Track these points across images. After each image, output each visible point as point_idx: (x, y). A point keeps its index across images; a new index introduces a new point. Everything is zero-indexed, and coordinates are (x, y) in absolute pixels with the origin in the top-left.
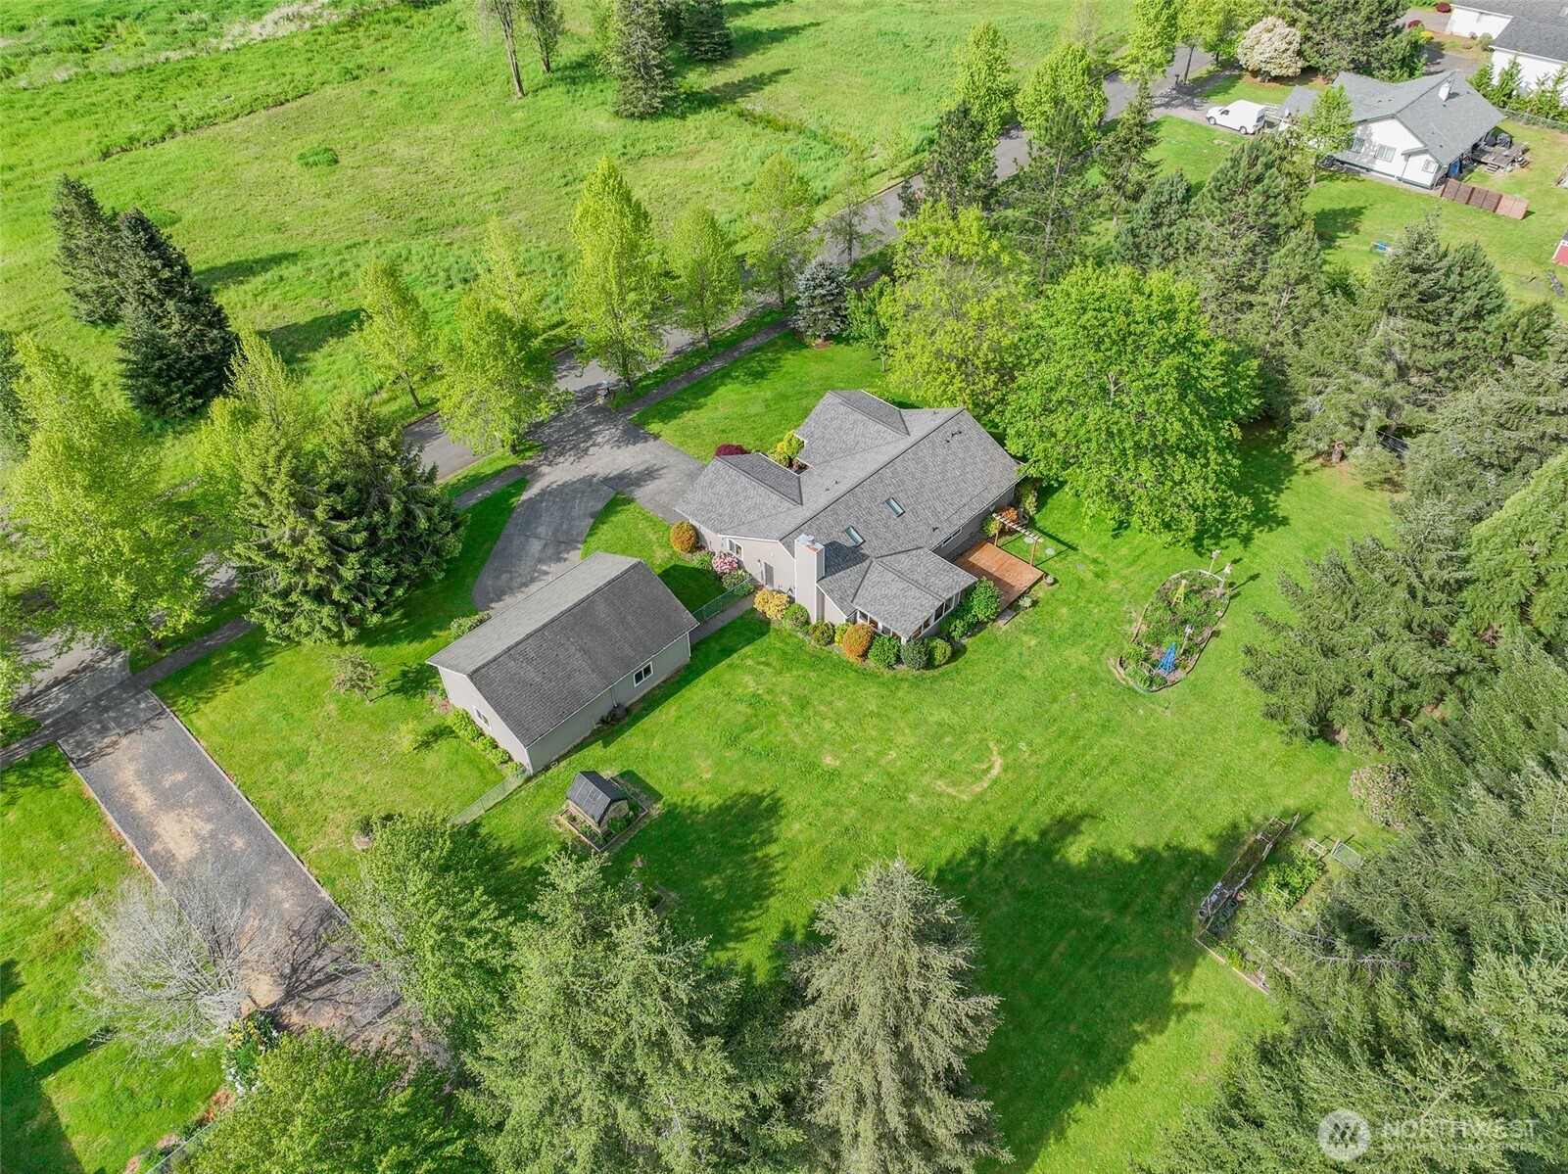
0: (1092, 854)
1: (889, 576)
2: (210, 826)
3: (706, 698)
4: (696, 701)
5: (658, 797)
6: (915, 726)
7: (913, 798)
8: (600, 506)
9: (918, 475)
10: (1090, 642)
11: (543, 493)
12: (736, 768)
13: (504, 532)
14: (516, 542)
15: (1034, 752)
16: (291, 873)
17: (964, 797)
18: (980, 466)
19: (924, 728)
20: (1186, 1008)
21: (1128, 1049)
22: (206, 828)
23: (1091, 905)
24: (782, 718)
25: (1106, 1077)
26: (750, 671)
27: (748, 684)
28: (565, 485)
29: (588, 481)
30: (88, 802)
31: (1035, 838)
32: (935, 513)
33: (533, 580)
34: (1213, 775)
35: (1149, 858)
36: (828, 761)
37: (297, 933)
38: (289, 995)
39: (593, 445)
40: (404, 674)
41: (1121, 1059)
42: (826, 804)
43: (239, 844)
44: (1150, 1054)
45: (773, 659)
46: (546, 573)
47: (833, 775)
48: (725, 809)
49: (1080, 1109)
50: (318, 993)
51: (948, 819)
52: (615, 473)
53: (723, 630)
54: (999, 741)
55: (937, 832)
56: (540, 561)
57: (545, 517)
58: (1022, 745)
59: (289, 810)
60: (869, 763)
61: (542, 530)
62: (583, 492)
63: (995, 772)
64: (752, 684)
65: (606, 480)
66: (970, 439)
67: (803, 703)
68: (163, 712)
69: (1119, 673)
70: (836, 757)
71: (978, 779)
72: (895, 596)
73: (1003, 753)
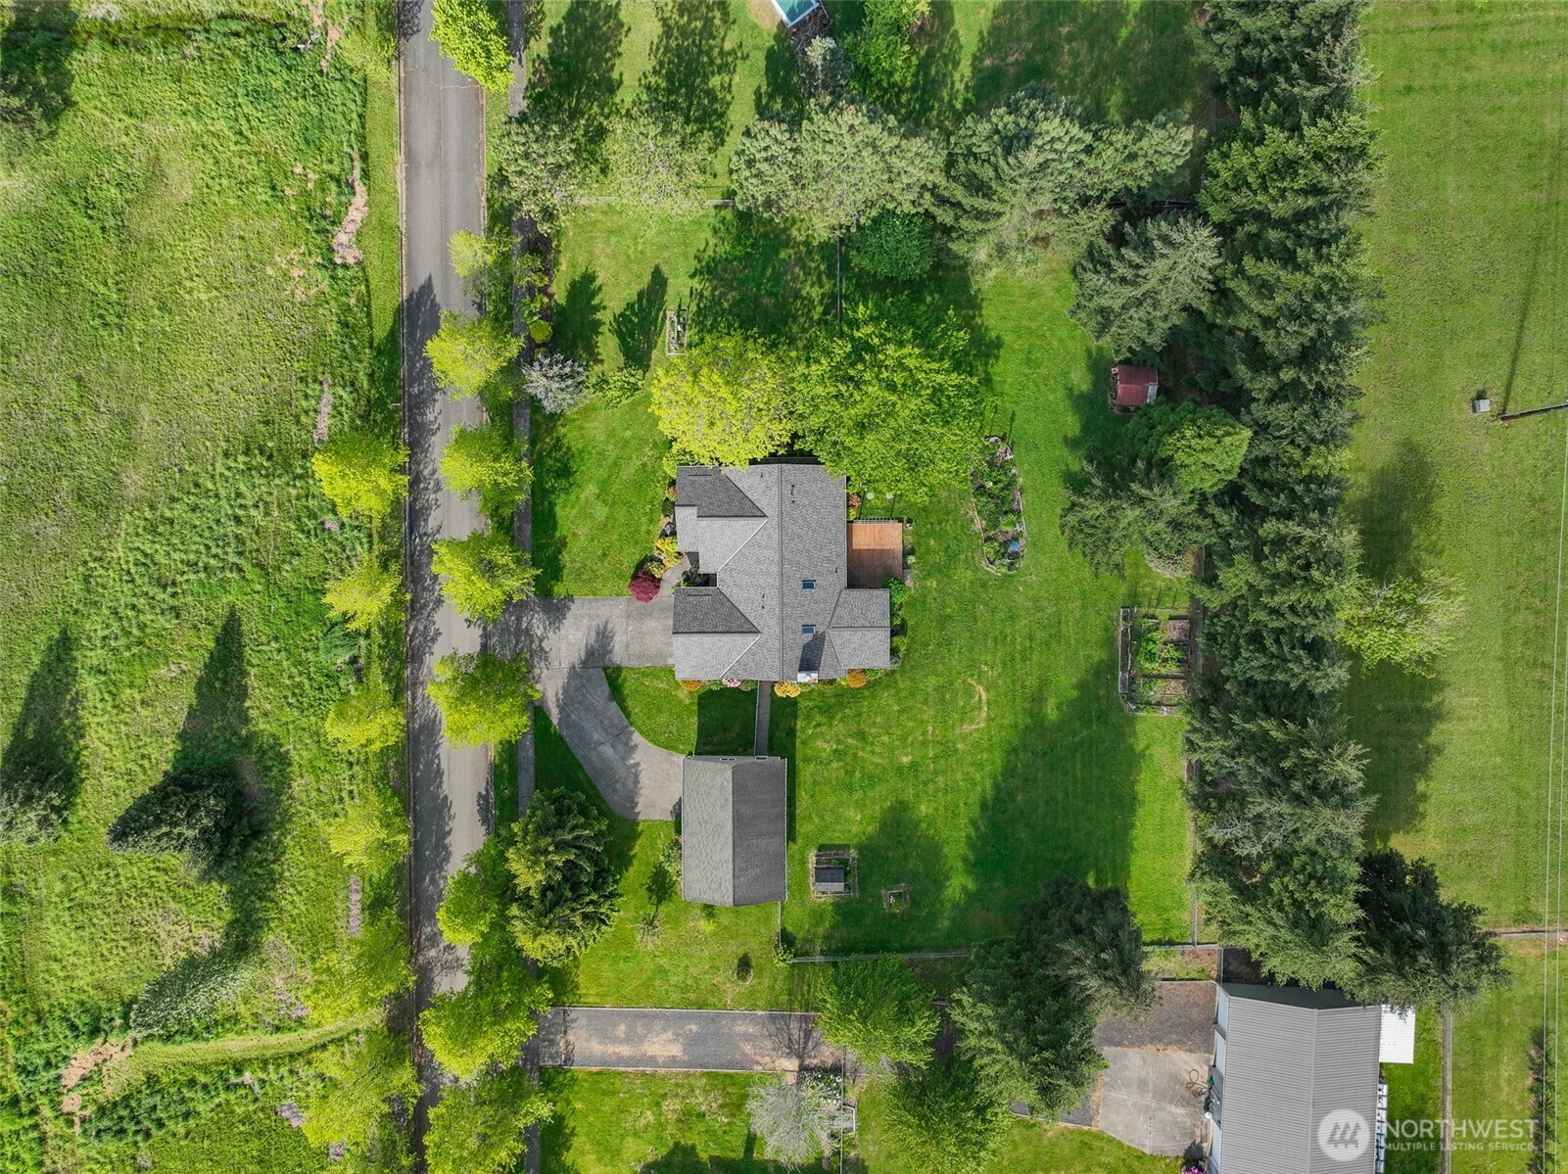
0: (1059, 707)
1: (846, 634)
2: (670, 1033)
3: (812, 774)
4: (810, 781)
5: (847, 847)
6: (925, 702)
7: (959, 746)
8: (606, 689)
9: (801, 547)
10: (962, 557)
11: (562, 709)
12: (868, 802)
13: (578, 757)
14: (594, 758)
15: (992, 668)
16: (734, 1019)
17: (983, 725)
18: (821, 495)
19: (931, 699)
20: (1143, 751)
21: (1133, 792)
22: (670, 1034)
23: (1075, 734)
24: (860, 753)
25: (1133, 811)
26: (814, 737)
27: (824, 747)
28: (565, 691)
29: (573, 673)
30: (599, 1073)
31: (1029, 720)
32: (828, 560)
33: (636, 776)
34: (1078, 603)
35: (1082, 686)
36: (905, 760)
37: (770, 1035)
38: (800, 1057)
39: (541, 641)
40: (649, 889)
41: (1134, 798)
42: (925, 784)
43: (694, 1028)
44: (1144, 785)
45: (818, 718)
46: (638, 764)
47: (914, 765)
48: (884, 826)
49: (1134, 833)
50: (810, 1045)
51: (985, 743)
52: (583, 653)
53: (772, 720)
54: (972, 675)
55: (985, 756)
56: (623, 759)
57: (587, 726)
58: (985, 668)
59: (692, 996)
60: (924, 744)
61: (596, 737)
62: (584, 686)
63: (984, 697)
64: (825, 746)
65: (585, 663)
66: (802, 483)
67: (861, 735)
68: (565, 1012)
69: (992, 569)
70: (906, 755)
71: (980, 709)
72: (861, 645)
73: (979, 682)
